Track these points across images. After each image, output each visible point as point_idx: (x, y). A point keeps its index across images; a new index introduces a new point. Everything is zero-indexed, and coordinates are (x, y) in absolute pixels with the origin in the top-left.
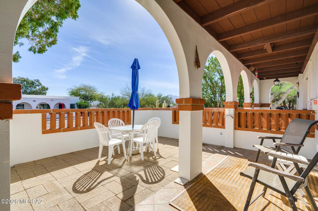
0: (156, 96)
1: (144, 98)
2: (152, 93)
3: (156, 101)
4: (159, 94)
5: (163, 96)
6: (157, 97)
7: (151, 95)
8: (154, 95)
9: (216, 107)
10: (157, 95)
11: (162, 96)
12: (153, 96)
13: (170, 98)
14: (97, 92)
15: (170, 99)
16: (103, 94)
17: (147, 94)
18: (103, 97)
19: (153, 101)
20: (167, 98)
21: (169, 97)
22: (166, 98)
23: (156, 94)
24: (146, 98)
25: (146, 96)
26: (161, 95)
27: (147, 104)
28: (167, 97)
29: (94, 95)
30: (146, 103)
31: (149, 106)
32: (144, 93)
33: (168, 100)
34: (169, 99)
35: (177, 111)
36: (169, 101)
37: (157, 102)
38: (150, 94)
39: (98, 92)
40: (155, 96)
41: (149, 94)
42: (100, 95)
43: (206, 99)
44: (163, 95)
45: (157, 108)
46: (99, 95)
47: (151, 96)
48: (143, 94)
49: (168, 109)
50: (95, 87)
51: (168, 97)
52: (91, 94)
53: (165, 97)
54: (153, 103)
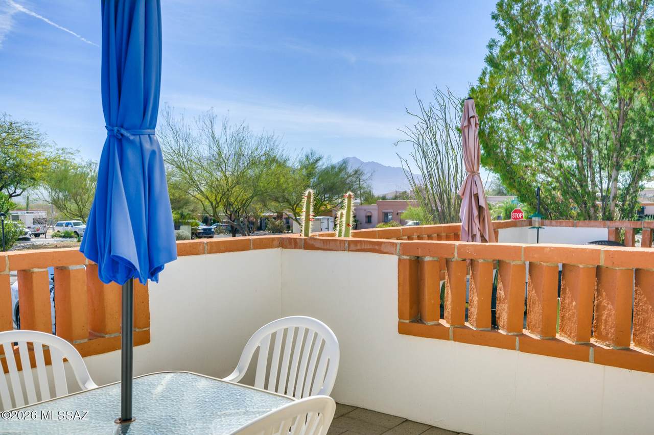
0: (297, 166)
1: (243, 173)
2: (279, 153)
3: (299, 199)
4: (307, 157)
5: (323, 165)
6: (301, 169)
7: (274, 160)
8: (285, 162)
9: (590, 218)
10: (300, 162)
11: (320, 163)
12: (282, 164)
13: (356, 172)
14: (40, 150)
15: (354, 179)
16: (68, 157)
17: (256, 154)
18: (66, 170)
19: (284, 186)
20: (342, 174)
21: (350, 170)
22: (337, 174)
23: (294, 157)
24: (250, 173)
25: (253, 163)
26: (317, 161)
27: (255, 198)
28: (343, 167)
29: (28, 162)
30: (252, 197)
31: (265, 206)
32: (246, 153)
33: (348, 181)
34: (350, 179)
35: (427, 259)
36: (352, 183)
37: (305, 201)
38: (269, 155)
39: (47, 148)
40: (289, 164)
41: (265, 154)
42: (53, 160)
43: (541, 177)
44: (324, 160)
45: (306, 234)
46: (48, 160)
47: (274, 167)
48: (239, 155)
49: (371, 247)
50: (34, 128)
51: (345, 168)
52: (15, 159)
53: (333, 167)
54: (284, 197)
